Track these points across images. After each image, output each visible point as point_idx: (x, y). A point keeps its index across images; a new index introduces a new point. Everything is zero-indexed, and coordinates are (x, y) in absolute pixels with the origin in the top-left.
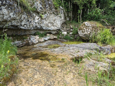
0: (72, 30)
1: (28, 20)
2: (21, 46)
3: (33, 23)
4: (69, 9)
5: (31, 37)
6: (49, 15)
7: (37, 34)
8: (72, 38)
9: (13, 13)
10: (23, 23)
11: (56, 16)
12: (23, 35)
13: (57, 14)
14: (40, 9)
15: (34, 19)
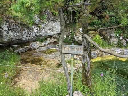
0: (71, 34)
1: (28, 33)
2: (25, 51)
3: (32, 35)
4: (69, 13)
5: (32, 44)
6: (47, 24)
7: (38, 40)
8: (70, 41)
9: (16, 33)
10: (24, 36)
11: (55, 22)
12: (26, 42)
13: (57, 19)
14: (38, 22)
15: (33, 30)
